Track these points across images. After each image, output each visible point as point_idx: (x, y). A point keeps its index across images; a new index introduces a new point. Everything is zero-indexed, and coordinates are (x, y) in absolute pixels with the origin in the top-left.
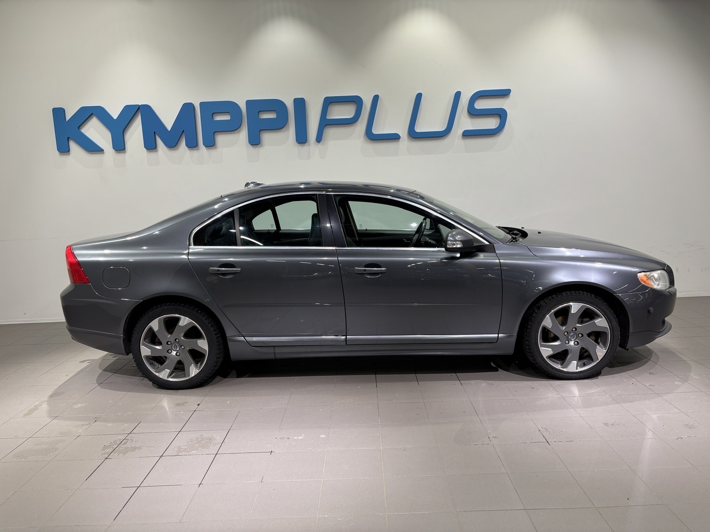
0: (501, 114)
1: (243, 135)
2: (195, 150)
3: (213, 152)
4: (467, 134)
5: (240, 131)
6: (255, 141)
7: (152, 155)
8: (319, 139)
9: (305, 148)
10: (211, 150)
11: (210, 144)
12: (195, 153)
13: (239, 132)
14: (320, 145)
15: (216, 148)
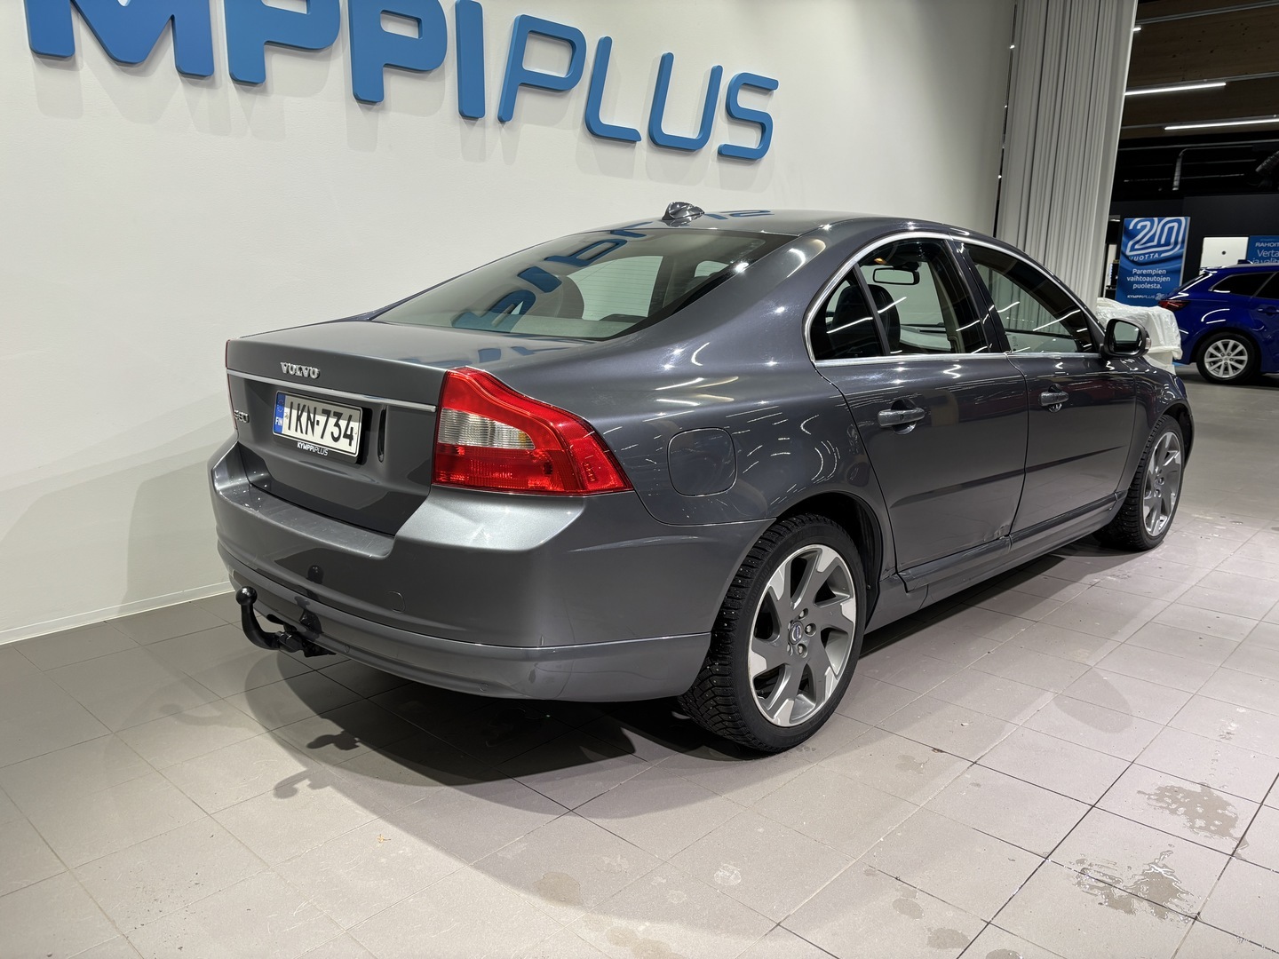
0: (763, 125)
1: (337, 68)
2: (203, 86)
3: (254, 103)
4: (726, 153)
5: (330, 54)
6: (368, 94)
7: (54, 77)
8: (505, 116)
9: (474, 132)
10: (249, 96)
11: (249, 77)
12: (200, 97)
13: (328, 57)
14: (504, 129)
15: (264, 91)
